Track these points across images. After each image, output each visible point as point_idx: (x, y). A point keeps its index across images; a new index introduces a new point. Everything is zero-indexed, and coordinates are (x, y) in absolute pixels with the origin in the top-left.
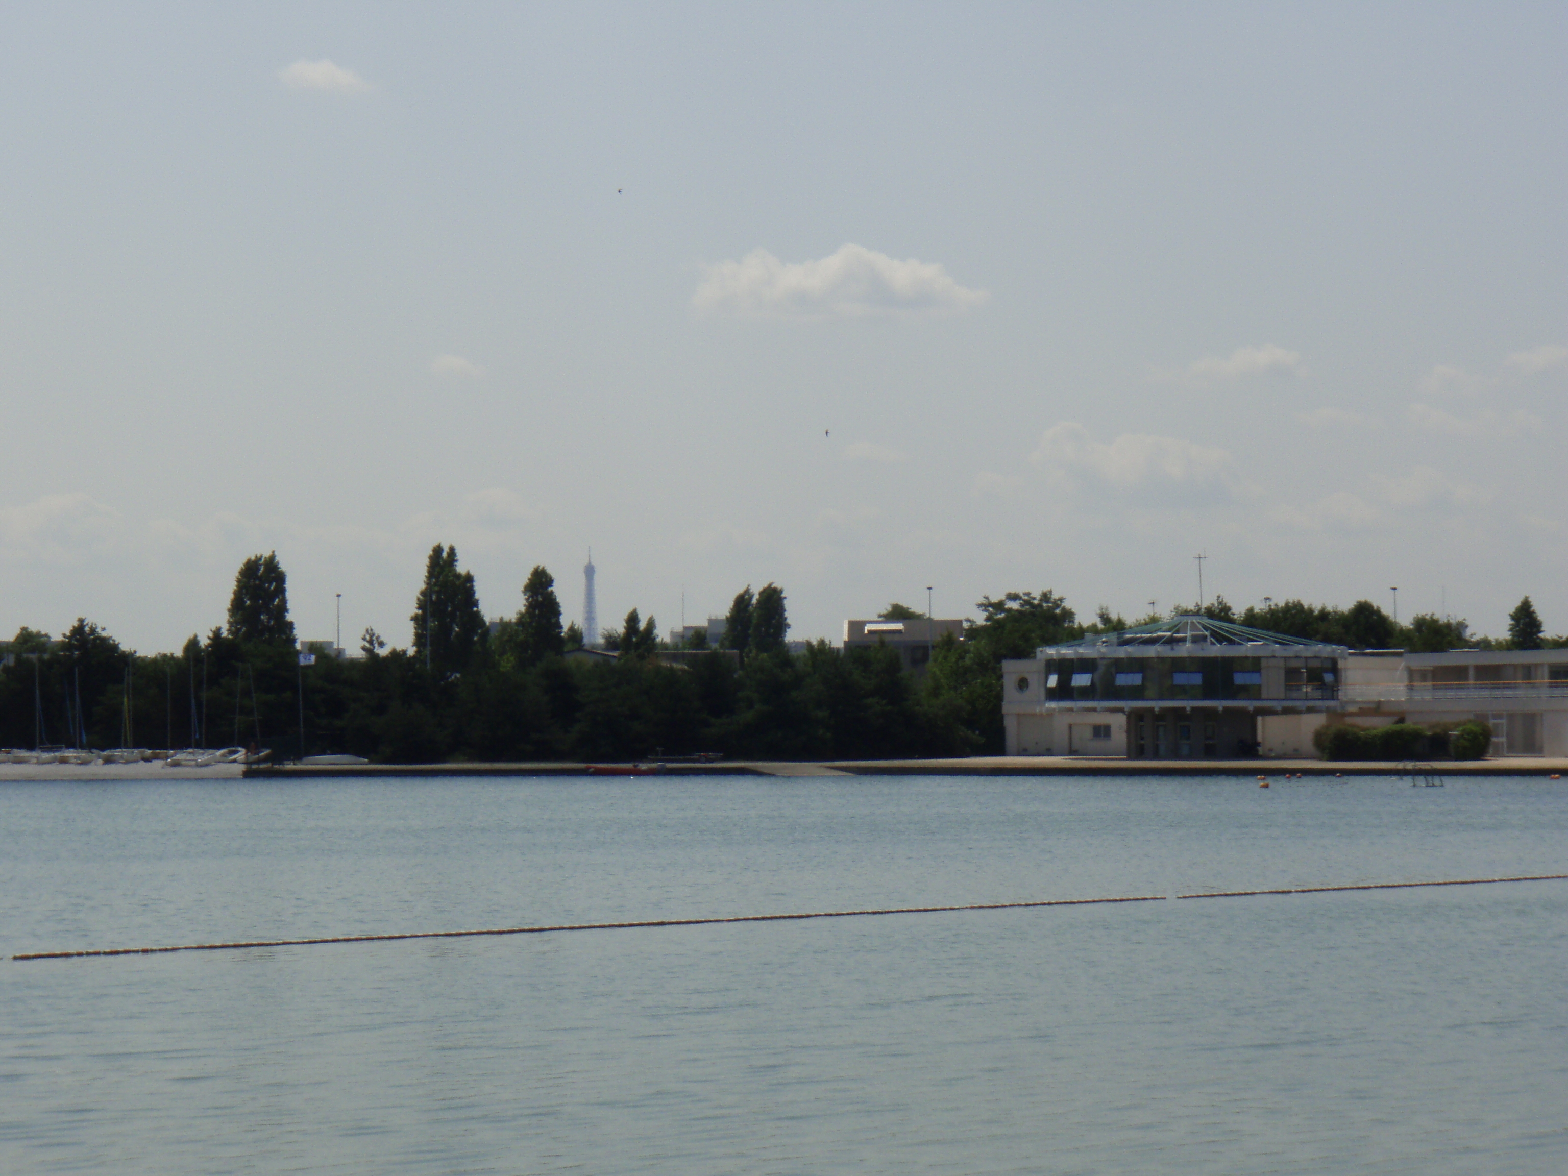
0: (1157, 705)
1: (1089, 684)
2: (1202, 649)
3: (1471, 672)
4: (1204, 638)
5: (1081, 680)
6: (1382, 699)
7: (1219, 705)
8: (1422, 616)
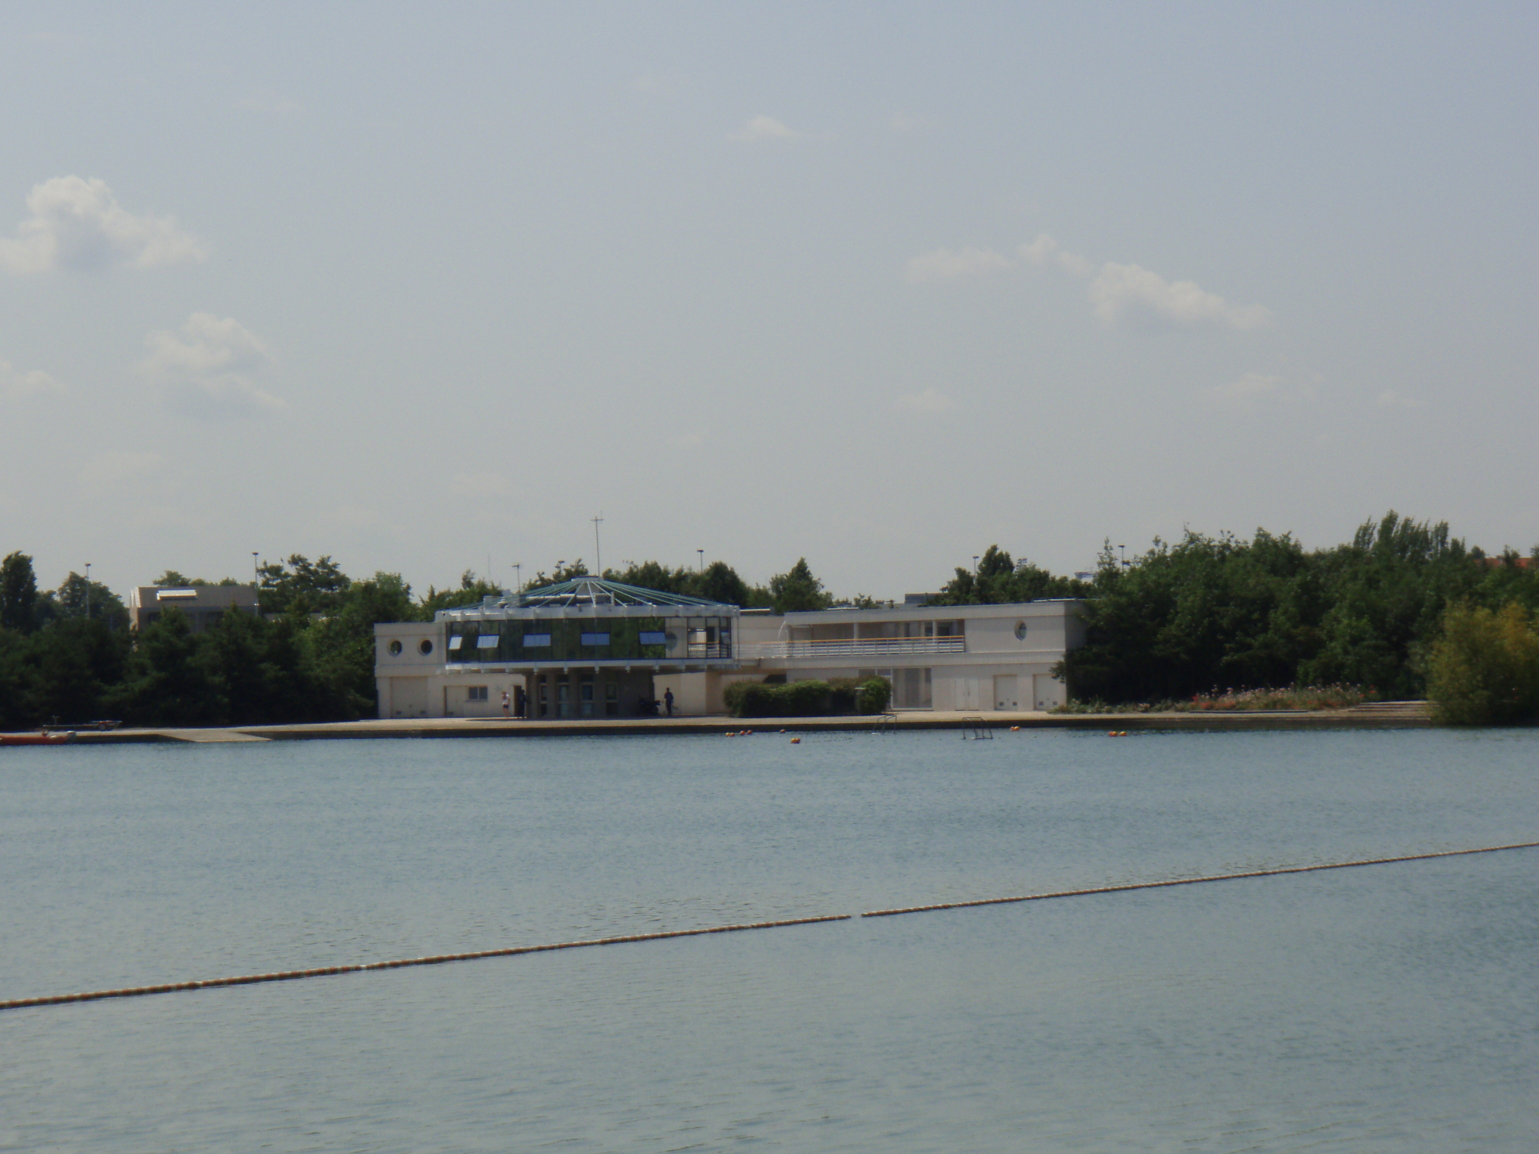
0: (566, 665)
1: (496, 646)
2: (610, 610)
3: (856, 630)
4: (608, 599)
5: (488, 642)
6: (762, 657)
7: (627, 664)
8: (781, 576)
